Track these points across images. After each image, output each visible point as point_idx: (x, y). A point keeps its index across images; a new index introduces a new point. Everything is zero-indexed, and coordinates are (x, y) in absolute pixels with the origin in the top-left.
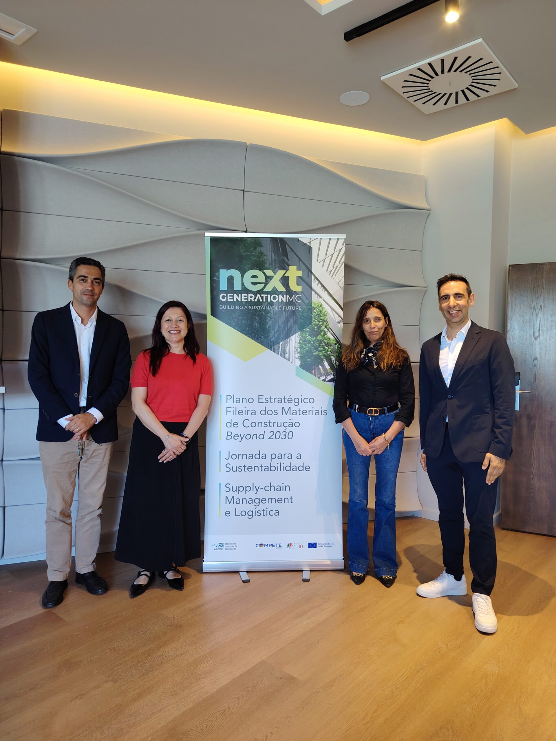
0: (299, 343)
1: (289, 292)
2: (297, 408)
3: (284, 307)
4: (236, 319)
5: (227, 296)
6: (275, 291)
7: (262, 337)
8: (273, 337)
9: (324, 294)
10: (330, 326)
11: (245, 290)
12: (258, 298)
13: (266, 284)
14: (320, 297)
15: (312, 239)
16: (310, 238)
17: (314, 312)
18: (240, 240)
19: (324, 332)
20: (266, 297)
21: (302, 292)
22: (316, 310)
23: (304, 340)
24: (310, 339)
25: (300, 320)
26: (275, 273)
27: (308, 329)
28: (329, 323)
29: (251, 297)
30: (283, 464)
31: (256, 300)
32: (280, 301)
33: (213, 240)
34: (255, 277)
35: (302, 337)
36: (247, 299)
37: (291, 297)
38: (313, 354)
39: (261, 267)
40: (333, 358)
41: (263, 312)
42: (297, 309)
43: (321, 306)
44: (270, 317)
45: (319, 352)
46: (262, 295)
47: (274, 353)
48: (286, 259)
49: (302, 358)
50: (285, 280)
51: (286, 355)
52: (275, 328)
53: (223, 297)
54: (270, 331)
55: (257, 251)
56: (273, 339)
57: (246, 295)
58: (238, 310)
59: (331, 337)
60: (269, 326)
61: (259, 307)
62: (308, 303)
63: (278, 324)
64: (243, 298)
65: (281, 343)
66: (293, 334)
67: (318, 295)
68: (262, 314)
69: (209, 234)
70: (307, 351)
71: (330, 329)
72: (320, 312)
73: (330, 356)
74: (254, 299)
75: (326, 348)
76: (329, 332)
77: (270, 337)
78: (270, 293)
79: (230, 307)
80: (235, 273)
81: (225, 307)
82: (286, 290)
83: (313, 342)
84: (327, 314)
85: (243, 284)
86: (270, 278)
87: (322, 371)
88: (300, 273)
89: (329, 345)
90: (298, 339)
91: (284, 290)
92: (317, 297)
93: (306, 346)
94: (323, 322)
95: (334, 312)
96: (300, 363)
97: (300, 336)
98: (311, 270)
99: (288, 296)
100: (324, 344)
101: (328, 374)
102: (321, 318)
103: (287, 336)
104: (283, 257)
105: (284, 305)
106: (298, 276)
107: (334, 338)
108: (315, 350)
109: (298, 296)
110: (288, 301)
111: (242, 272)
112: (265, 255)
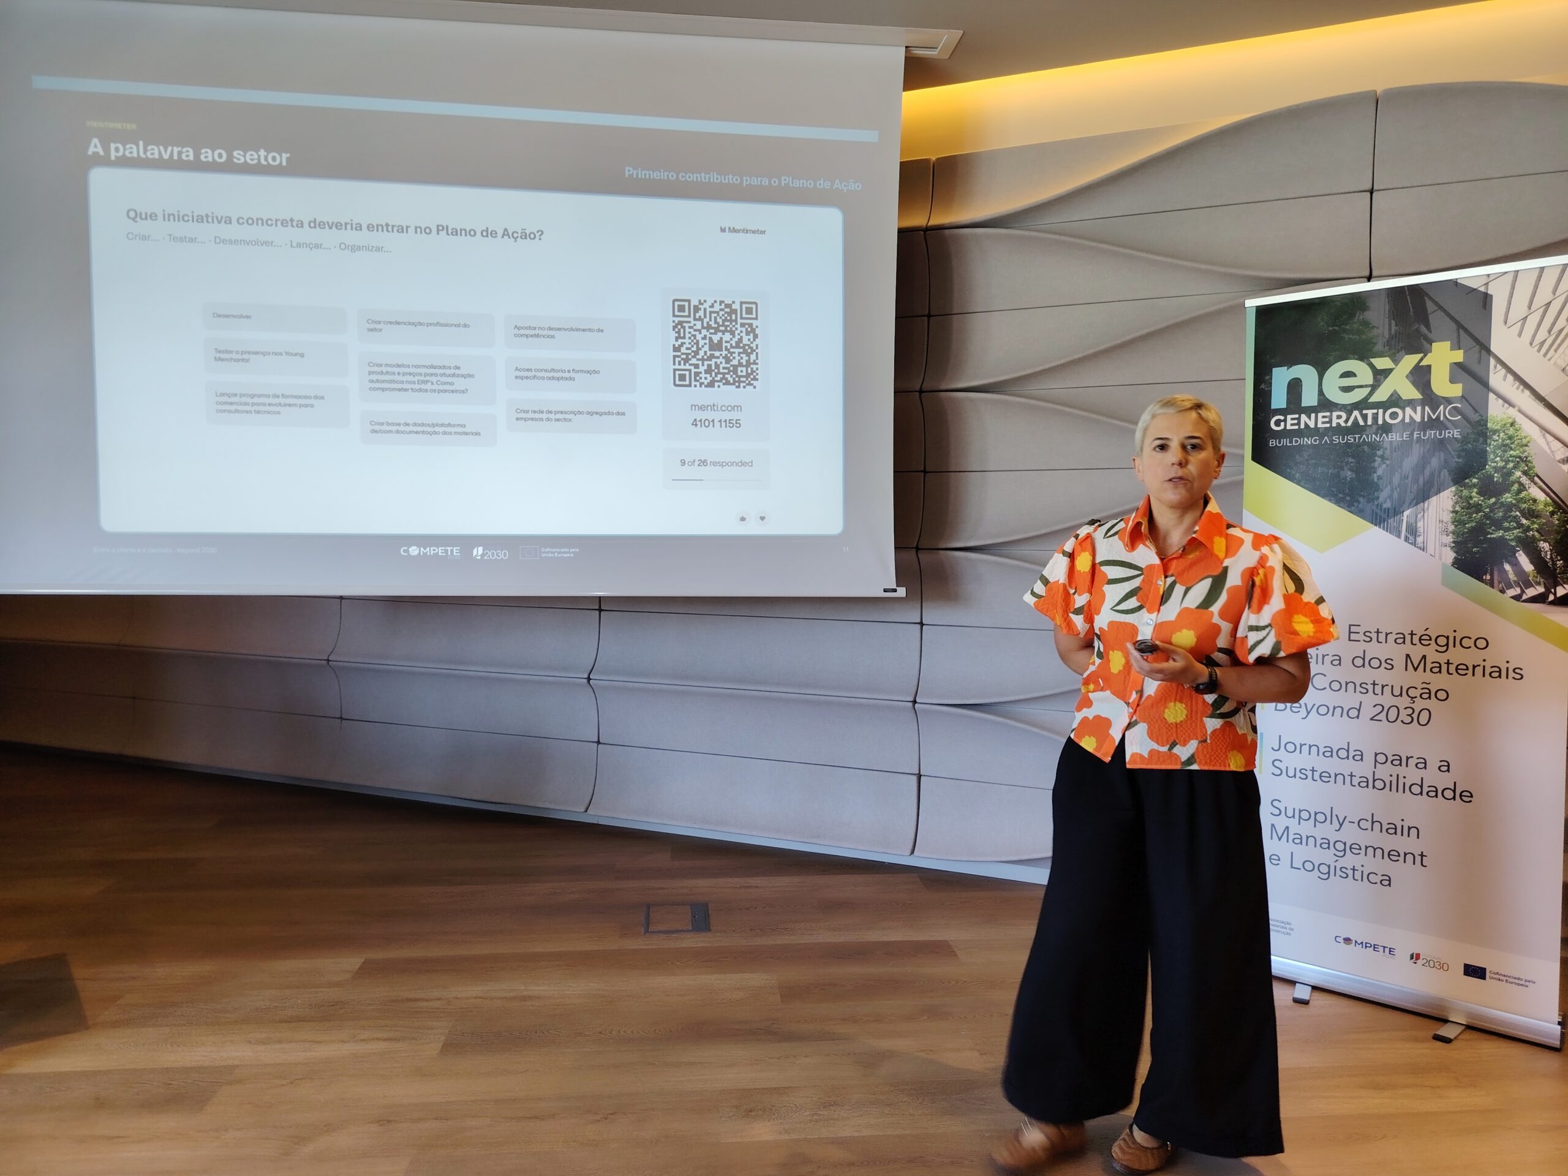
0: (1453, 512)
1: (1430, 399)
2: (1442, 658)
3: (1417, 434)
4: (1303, 465)
5: (1285, 421)
6: (1395, 401)
7: (1361, 499)
8: (1388, 500)
9: (1524, 399)
10: (1537, 470)
11: (1325, 404)
12: (1356, 417)
13: (1374, 388)
14: (1511, 404)
15: (1491, 278)
16: (1488, 275)
17: (1493, 440)
18: (1319, 304)
19: (1521, 484)
20: (1373, 414)
21: (1463, 397)
22: (1499, 436)
23: (1464, 504)
24: (1480, 502)
25: (1457, 460)
26: (1396, 362)
27: (1475, 481)
28: (1535, 463)
29: (1339, 417)
30: (1404, 777)
31: (1349, 424)
32: (1407, 420)
33: (1263, 312)
34: (1348, 374)
35: (1461, 497)
36: (1330, 422)
37: (1434, 410)
38: (1489, 536)
39: (1364, 353)
40: (1545, 546)
41: (1366, 448)
42: (1450, 435)
43: (1512, 424)
44: (1382, 457)
45: (1505, 532)
46: (1364, 412)
47: (1388, 534)
48: (1423, 329)
49: (1459, 546)
50: (1421, 376)
51: (1417, 539)
52: (1394, 480)
53: (1278, 423)
54: (1381, 487)
55: (1356, 320)
56: (1387, 505)
57: (1328, 414)
58: (1308, 446)
59: (1541, 496)
60: (1378, 476)
61: (1357, 436)
62: (1477, 419)
63: (1399, 470)
64: (1320, 420)
65: (1406, 513)
66: (1438, 492)
67: (1506, 401)
68: (1364, 451)
69: (1253, 303)
70: (1472, 530)
71: (1536, 478)
72: (1510, 438)
73: (1534, 540)
74: (1346, 421)
75: (1524, 521)
76: (1535, 484)
77: (1381, 499)
78: (1384, 405)
79: (1291, 442)
80: (1306, 373)
81: (1280, 443)
82: (1422, 394)
83: (1488, 510)
84: (1529, 442)
85: (1321, 393)
86: (1386, 373)
87: (1512, 576)
88: (1459, 356)
89: (1531, 514)
90: (1451, 503)
91: (1416, 395)
92: (1503, 406)
93: (1471, 518)
94: (1518, 462)
95: (1550, 438)
96: (1453, 557)
97: (1454, 496)
98: (1488, 346)
99: (1427, 408)
100: (1518, 513)
101: (1528, 585)
102: (1512, 452)
103: (1424, 495)
104: (1418, 326)
105: (1416, 428)
106: (1455, 363)
107: (1548, 499)
108: (1493, 528)
109: (1453, 407)
110: (1426, 420)
111: (1319, 369)
112: (1373, 327)
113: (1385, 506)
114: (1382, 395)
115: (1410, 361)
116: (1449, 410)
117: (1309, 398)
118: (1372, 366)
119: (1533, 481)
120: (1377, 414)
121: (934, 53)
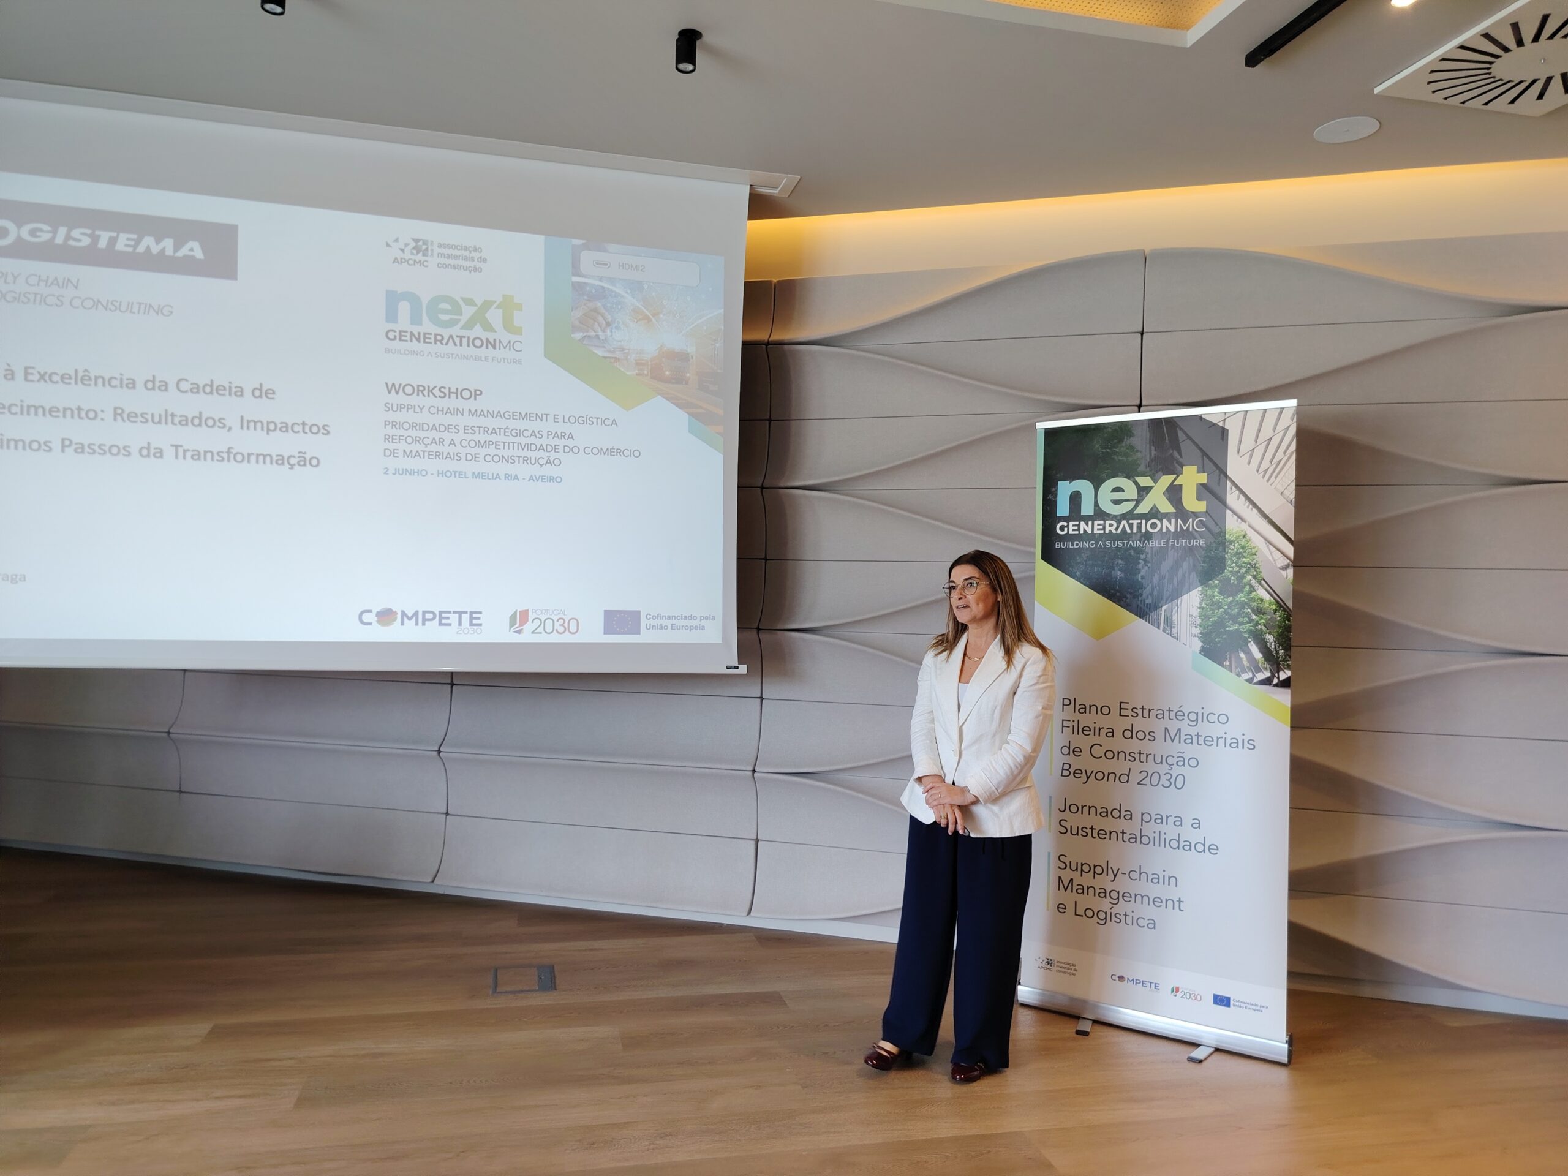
0: (1200, 608)
1: (1182, 513)
2: (1193, 731)
3: (1172, 542)
4: (1083, 564)
5: (1068, 526)
6: (1154, 513)
7: (1128, 596)
8: (1150, 597)
9: (1252, 516)
10: (1263, 575)
11: (1100, 514)
12: (1124, 526)
13: (1138, 502)
14: (1243, 520)
15: (1227, 415)
16: (1225, 413)
17: (1230, 549)
18: (1094, 429)
19: (1251, 586)
20: (1138, 523)
21: (1207, 512)
22: (1234, 546)
23: (1209, 602)
24: (1221, 600)
25: (1203, 564)
26: (1155, 481)
27: (1217, 582)
28: (1262, 569)
29: (1111, 525)
30: (1165, 834)
31: (1119, 531)
32: (1164, 530)
33: (1050, 433)
34: (1117, 490)
35: (1206, 595)
36: (1104, 529)
37: (1185, 522)
38: (1227, 629)
39: (1130, 473)
40: (1270, 638)
41: (1132, 552)
42: (1197, 543)
43: (1244, 536)
44: (1144, 560)
45: (1240, 625)
46: (1131, 522)
47: (1150, 625)
48: (1176, 454)
49: (1205, 637)
50: (1174, 493)
51: (1173, 630)
52: (1154, 580)
53: (1062, 528)
54: (1144, 585)
55: (1124, 444)
56: (1149, 601)
57: (1102, 522)
58: (1087, 549)
59: (1267, 597)
60: (1142, 576)
61: (1125, 542)
62: (1218, 531)
63: (1158, 572)
64: (1096, 527)
65: (1164, 608)
66: (1189, 591)
67: (1239, 517)
68: (1131, 555)
69: (1042, 426)
70: (1215, 624)
71: (1263, 582)
72: (1243, 547)
73: (1262, 633)
74: (1117, 529)
75: (1254, 617)
76: (1262, 586)
77: (1144, 596)
78: (1146, 517)
79: (1073, 545)
80: (1083, 486)
81: (1064, 545)
82: (1176, 509)
83: (1226, 607)
84: (1257, 551)
85: (1096, 504)
86: (1148, 489)
87: (1246, 663)
88: (1203, 478)
89: (1260, 611)
90: (1199, 601)
91: (1172, 510)
92: (1237, 521)
93: (1214, 613)
94: (1249, 567)
95: (1273, 549)
96: (1200, 646)
97: (1201, 594)
98: (1225, 471)
99: (1179, 520)
100: (1249, 610)
101: (1258, 670)
102: (1244, 559)
103: (1176, 594)
104: (1172, 451)
105: (1171, 538)
106: (1201, 484)
107: (1272, 599)
108: (1231, 622)
109: (1199, 520)
110: (1179, 530)
111: (1095, 484)
112: (1138, 451)
113: (1147, 602)
114: (1144, 508)
115: (1166, 480)
116: (1197, 522)
117: (1087, 509)
118: (1136, 483)
119: (1260, 584)
120: (1141, 523)
121: (776, 192)
